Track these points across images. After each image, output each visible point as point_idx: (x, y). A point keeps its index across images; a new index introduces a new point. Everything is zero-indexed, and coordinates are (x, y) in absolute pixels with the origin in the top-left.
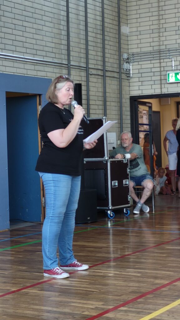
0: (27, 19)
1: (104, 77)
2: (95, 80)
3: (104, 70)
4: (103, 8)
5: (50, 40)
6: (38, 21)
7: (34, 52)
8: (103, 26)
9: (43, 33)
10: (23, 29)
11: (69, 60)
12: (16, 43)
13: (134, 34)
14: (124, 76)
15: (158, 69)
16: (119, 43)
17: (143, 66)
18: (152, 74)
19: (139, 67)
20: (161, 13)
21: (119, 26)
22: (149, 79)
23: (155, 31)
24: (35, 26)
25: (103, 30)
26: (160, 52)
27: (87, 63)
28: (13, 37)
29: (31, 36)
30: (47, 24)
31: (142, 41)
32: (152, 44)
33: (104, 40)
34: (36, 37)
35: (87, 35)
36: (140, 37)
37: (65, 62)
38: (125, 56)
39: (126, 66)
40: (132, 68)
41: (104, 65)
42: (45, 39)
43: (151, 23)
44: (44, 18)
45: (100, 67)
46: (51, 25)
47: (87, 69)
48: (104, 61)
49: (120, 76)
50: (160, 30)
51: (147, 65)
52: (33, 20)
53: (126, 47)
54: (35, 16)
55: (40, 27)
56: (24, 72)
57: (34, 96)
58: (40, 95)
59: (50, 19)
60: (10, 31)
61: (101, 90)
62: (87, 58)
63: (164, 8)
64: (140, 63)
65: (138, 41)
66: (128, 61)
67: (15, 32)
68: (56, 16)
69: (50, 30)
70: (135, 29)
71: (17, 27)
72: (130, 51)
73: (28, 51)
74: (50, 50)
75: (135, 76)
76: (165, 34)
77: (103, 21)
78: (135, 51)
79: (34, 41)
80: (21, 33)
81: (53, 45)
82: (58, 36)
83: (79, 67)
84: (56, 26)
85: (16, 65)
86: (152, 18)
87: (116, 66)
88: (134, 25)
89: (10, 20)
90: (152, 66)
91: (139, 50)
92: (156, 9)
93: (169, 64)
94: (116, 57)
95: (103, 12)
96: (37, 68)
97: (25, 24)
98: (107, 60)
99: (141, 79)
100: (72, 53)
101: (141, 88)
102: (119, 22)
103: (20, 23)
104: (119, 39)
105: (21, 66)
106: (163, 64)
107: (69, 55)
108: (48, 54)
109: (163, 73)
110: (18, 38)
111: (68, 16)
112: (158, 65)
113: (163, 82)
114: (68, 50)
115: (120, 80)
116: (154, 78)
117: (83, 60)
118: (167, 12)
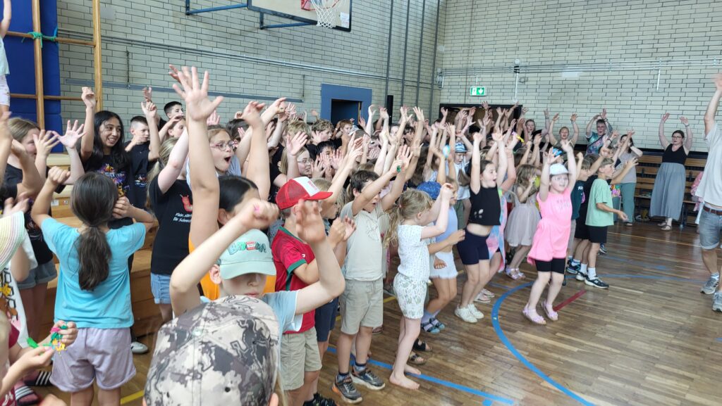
0: (355, 41)
1: (418, 87)
2: (410, 90)
3: (418, 82)
4: (422, 30)
5: (373, 57)
6: (364, 43)
7: (359, 67)
8: (421, 46)
9: (368, 52)
10: (351, 49)
11: (388, 74)
12: (343, 60)
13: (448, 52)
14: (435, 87)
15: (465, 84)
16: (434, 59)
17: (453, 80)
18: (459, 87)
19: (449, 80)
20: (472, 37)
21: (436, 45)
22: (456, 90)
23: (465, 51)
24: (361, 47)
25: (421, 49)
26: (467, 69)
27: (404, 76)
28: (341, 56)
29: (357, 54)
30: (372, 45)
31: (455, 59)
32: (462, 62)
33: (420, 57)
34: (361, 55)
35: (405, 53)
36: (452, 55)
37: (385, 76)
38: (439, 70)
39: (438, 78)
40: (445, 81)
41: (419, 78)
42: (369, 56)
43: (462, 44)
44: (370, 40)
45: (416, 80)
46: (376, 45)
47: (403, 81)
48: (419, 75)
49: (432, 87)
50: (469, 51)
51: (456, 79)
52: (360, 42)
53: (441, 63)
54: (362, 38)
55: (366, 47)
56: (349, 83)
57: (357, 102)
58: (361, 102)
59: (375, 41)
60: (339, 51)
61: (415, 98)
62: (404, 72)
63: (475, 33)
64: (451, 77)
65: (451, 59)
66: (441, 74)
67: (343, 51)
68: (380, 38)
69: (373, 49)
70: (449, 49)
71: (346, 48)
72: (444, 66)
73: (354, 67)
74: (373, 65)
75: (445, 87)
76: (473, 55)
77: (421, 42)
78: (448, 66)
79: (359, 59)
80: (349, 52)
81: (376, 62)
82: (380, 55)
83: (397, 80)
84: (380, 46)
85: (342, 78)
86: (464, 41)
87: (430, 78)
88: (449, 45)
89: (340, 42)
90: (459, 80)
91: (450, 66)
92: (468, 33)
93: (473, 80)
94: (431, 71)
95: (422, 34)
96: (360, 80)
97: (353, 45)
98: (421, 73)
99: (450, 90)
100: (391, 68)
101: (449, 97)
102: (436, 42)
103: (349, 44)
104: (435, 56)
105: (347, 78)
106: (469, 80)
107: (388, 70)
108: (371, 69)
109: (468, 87)
110: (345, 56)
111: (390, 38)
112: (465, 80)
113: (467, 94)
114: (388, 66)
115: (432, 90)
116: (460, 90)
117: (401, 74)
118: (476, 36)
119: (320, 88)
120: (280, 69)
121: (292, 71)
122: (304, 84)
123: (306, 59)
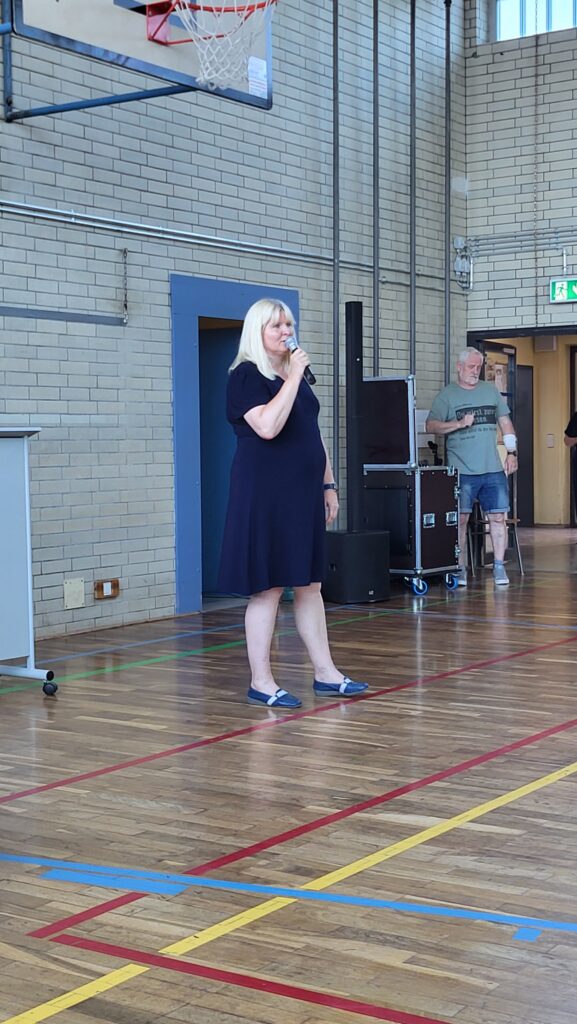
0: (248, 160)
1: (412, 287)
2: (392, 295)
3: (412, 274)
4: (413, 137)
5: (296, 205)
6: (271, 165)
7: (261, 231)
8: (412, 176)
9: (281, 190)
10: (238, 181)
11: (336, 250)
12: (221, 212)
13: (480, 194)
14: (455, 287)
15: (532, 273)
16: (447, 214)
17: (499, 266)
18: (517, 283)
19: (489, 267)
20: (542, 148)
21: (448, 176)
22: (511, 293)
23: (526, 189)
24: (265, 175)
25: (412, 186)
26: (535, 234)
27: (376, 257)
28: (217, 199)
29: (254, 196)
30: (291, 171)
31: (498, 210)
32: (520, 217)
33: (413, 206)
34: (266, 198)
36: (493, 202)
37: (329, 255)
38: (460, 243)
39: (460, 264)
40: (477, 269)
41: (412, 263)
42: (286, 203)
43: (517, 171)
44: (285, 158)
45: (404, 267)
46: (300, 173)
47: (375, 270)
48: (413, 254)
49: (447, 286)
50: (537, 187)
51: (506, 263)
52: (260, 163)
53: (462, 222)
54: (265, 153)
55: (276, 178)
56: (240, 274)
59: (296, 161)
60: (210, 185)
61: (405, 316)
62: (376, 247)
63: (548, 138)
64: (492, 258)
65: (489, 211)
66: (465, 254)
67: (220, 188)
68: (310, 154)
69: (296, 183)
70: (482, 184)
71: (226, 178)
72: (470, 232)
73: (249, 229)
74: (296, 227)
75: (479, 286)
76: (549, 195)
77: (413, 166)
78: (481, 232)
79: (261, 209)
80: (233, 190)
81: (302, 217)
82: (313, 198)
83: (358, 267)
84: (311, 175)
85: (222, 258)
86: (520, 161)
87: (438, 264)
88: (481, 175)
89: (210, 162)
90: (517, 265)
91: (489, 231)
92: (531, 140)
93: (555, 261)
94: (439, 245)
95: (413, 147)
96: (269, 265)
97: (243, 170)
98: (418, 250)
99: (493, 295)
100: (342, 235)
101: (492, 313)
102: (448, 168)
103: (232, 168)
104: (448, 205)
105: (233, 260)
106: (541, 262)
107: (336, 239)
108: (292, 237)
109: (541, 281)
110: (227, 201)
111: (336, 155)
112: (532, 263)
113: (541, 300)
115: (447, 294)
116: (520, 292)
117: (369, 251)
118: (554, 147)
119: (166, 287)
120: (63, 234)
121: (93, 239)
122: (125, 276)
123: (127, 206)
